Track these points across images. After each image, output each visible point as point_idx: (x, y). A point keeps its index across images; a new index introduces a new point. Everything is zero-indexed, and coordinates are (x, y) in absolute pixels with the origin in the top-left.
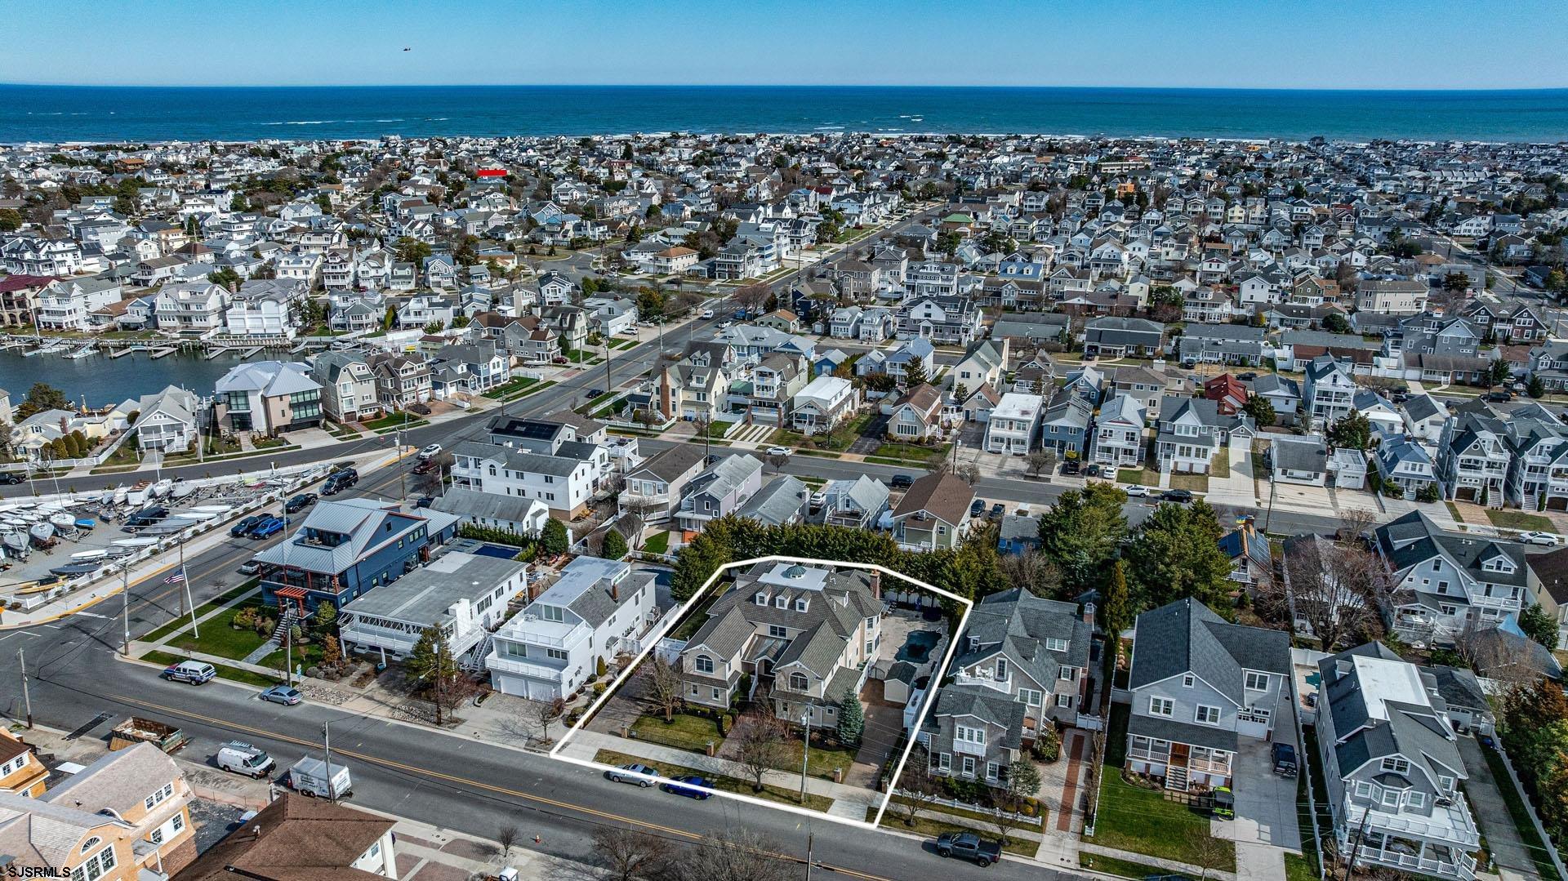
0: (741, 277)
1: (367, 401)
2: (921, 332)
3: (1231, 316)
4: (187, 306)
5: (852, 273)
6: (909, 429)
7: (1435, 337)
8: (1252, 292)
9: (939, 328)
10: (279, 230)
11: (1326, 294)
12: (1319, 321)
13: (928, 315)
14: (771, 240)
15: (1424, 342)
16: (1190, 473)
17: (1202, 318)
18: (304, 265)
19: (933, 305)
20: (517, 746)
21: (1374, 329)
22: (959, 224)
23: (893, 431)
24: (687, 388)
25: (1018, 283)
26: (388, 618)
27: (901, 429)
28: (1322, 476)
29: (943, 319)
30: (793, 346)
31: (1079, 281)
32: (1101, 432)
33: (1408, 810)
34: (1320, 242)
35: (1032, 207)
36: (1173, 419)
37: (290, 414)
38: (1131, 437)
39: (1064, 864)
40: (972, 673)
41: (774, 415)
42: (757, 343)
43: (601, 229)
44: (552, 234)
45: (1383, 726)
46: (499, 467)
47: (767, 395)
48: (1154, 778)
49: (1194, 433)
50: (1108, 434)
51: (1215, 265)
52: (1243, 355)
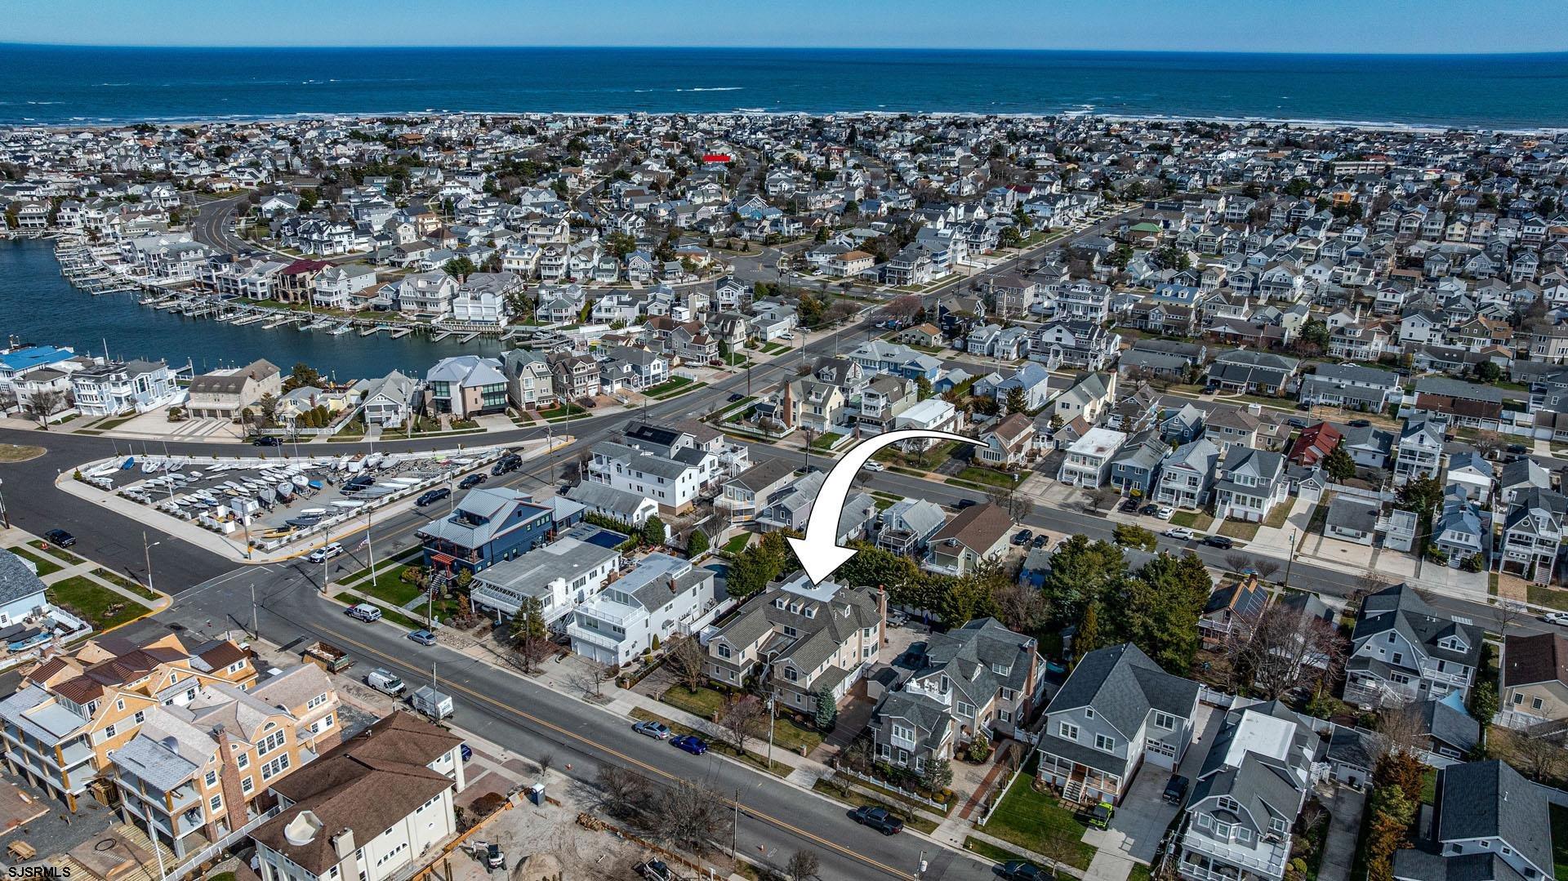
0: (909, 283)
1: (545, 394)
2: (1051, 355)
3: (1380, 354)
4: (424, 294)
5: (1006, 289)
6: (992, 456)
8: (1412, 330)
9: (1069, 352)
10: (516, 216)
11: (1494, 335)
12: (1471, 367)
13: (1058, 339)
16: (1245, 520)
17: (1349, 354)
18: (526, 256)
19: (1064, 330)
20: (577, 696)
22: (1147, 233)
23: (980, 456)
24: (806, 401)
25: (1166, 307)
26: (504, 587)
27: (986, 454)
28: (1370, 536)
29: (1073, 344)
30: (917, 365)
31: (1233, 307)
32: (1165, 475)
34: (1534, 270)
35: (1234, 214)
36: (1234, 469)
37: (482, 402)
38: (1193, 482)
39: (952, 843)
40: (921, 683)
42: (887, 359)
43: (796, 225)
44: (750, 229)
45: (1231, 771)
46: (625, 466)
47: (872, 414)
48: (1057, 787)
49: (1253, 483)
50: (1172, 477)
51: (1390, 295)
52: (1365, 400)
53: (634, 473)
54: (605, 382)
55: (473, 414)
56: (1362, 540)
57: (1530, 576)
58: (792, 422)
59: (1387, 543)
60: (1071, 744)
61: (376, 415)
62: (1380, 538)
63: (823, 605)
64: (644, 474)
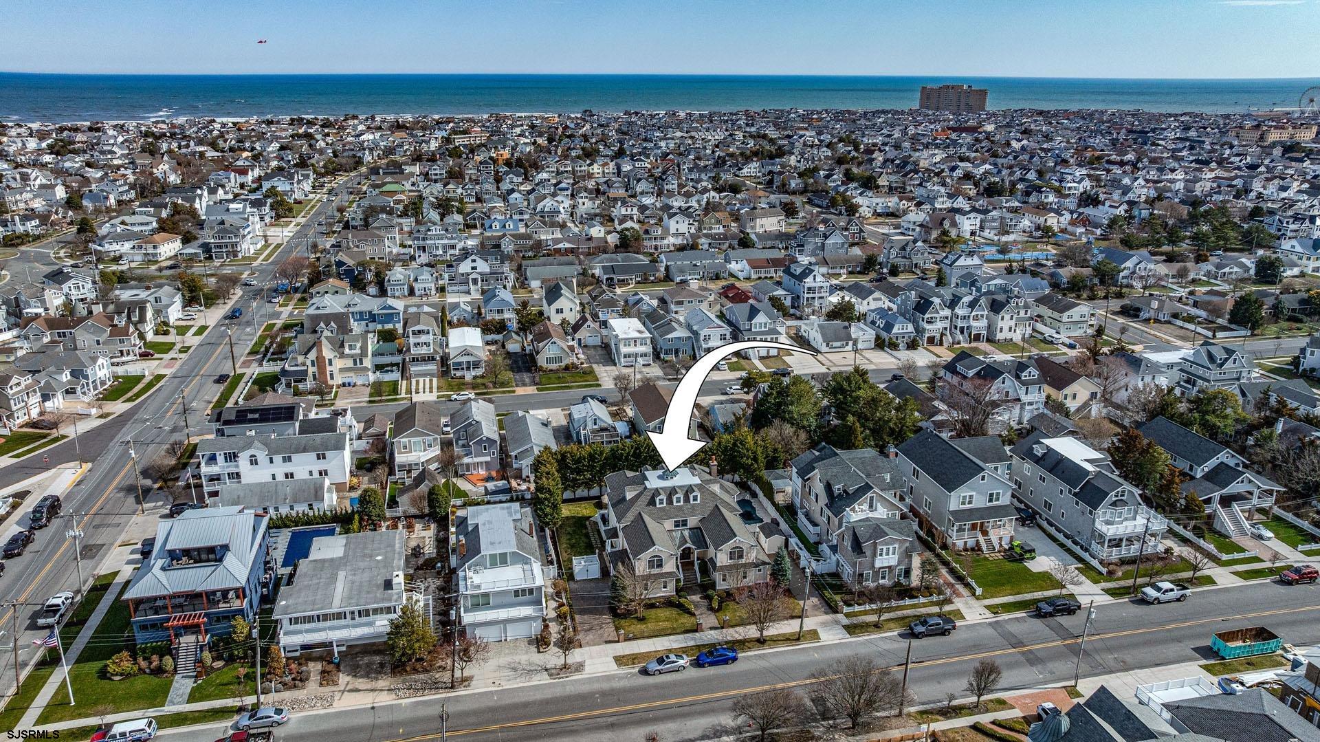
0: (240, 256)
3: (674, 245)
5: (367, 241)
6: (555, 360)
7: (823, 244)
8: (678, 226)
9: (485, 278)
11: (723, 222)
12: (735, 243)
13: (474, 268)
14: (247, 220)
15: (817, 248)
19: (478, 260)
20: (543, 679)
21: (769, 243)
22: (396, 192)
23: (541, 360)
24: (342, 356)
25: (512, 236)
26: (335, 610)
27: (549, 360)
28: (851, 343)
29: (488, 270)
30: (391, 308)
31: (551, 229)
32: (702, 338)
33: (1126, 520)
35: (436, 175)
36: (750, 319)
38: (723, 337)
39: (984, 617)
41: (433, 367)
42: (351, 310)
43: (33, 223)
45: (1099, 474)
46: (262, 456)
47: (424, 350)
48: (973, 549)
49: (765, 327)
51: (629, 209)
52: (717, 271)
53: (278, 459)
54: (45, 398)
56: (847, 348)
58: (330, 382)
60: (971, 510)
62: (855, 346)
64: (293, 456)
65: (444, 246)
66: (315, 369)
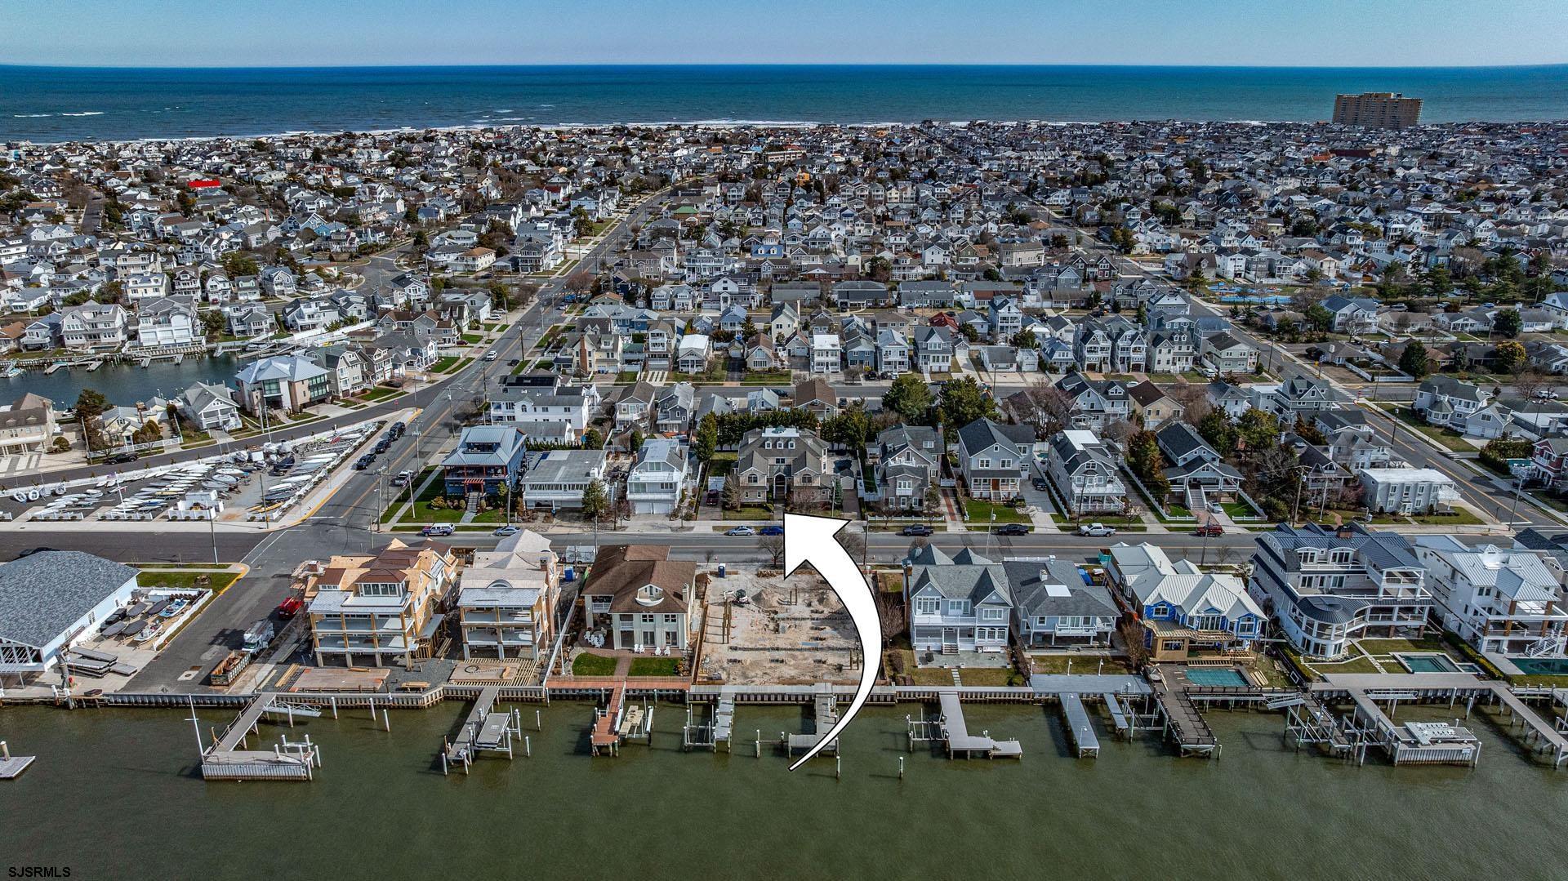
0: (541, 270)
1: (357, 381)
2: (721, 301)
3: (923, 275)
4: (94, 325)
5: (645, 261)
6: (761, 363)
7: (1056, 279)
8: (933, 257)
9: (734, 297)
10: (59, 252)
11: (980, 255)
12: (981, 274)
13: (725, 288)
15: (1050, 283)
16: (940, 372)
17: (904, 277)
19: (729, 281)
20: (668, 532)
21: (1016, 277)
22: (688, 215)
23: (750, 365)
24: (599, 349)
25: (772, 261)
26: (554, 483)
27: (756, 363)
28: (1015, 365)
29: (737, 290)
30: (646, 317)
32: (884, 353)
33: (1098, 485)
34: (962, 215)
35: (734, 196)
36: (926, 340)
38: (902, 354)
39: (960, 530)
40: (894, 460)
41: (665, 363)
42: (616, 317)
43: (381, 234)
45: (1083, 452)
46: (529, 406)
47: (660, 349)
48: (986, 497)
49: (940, 347)
50: (888, 353)
51: (898, 238)
52: (944, 300)
53: (539, 409)
54: (395, 367)
55: (305, 406)
56: (1011, 370)
57: (1101, 371)
58: (589, 369)
59: (1024, 368)
60: (987, 471)
61: (213, 420)
62: (1019, 368)
63: (797, 439)
64: (550, 408)
65: (711, 268)
66: (578, 358)
